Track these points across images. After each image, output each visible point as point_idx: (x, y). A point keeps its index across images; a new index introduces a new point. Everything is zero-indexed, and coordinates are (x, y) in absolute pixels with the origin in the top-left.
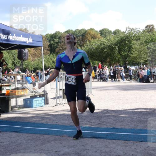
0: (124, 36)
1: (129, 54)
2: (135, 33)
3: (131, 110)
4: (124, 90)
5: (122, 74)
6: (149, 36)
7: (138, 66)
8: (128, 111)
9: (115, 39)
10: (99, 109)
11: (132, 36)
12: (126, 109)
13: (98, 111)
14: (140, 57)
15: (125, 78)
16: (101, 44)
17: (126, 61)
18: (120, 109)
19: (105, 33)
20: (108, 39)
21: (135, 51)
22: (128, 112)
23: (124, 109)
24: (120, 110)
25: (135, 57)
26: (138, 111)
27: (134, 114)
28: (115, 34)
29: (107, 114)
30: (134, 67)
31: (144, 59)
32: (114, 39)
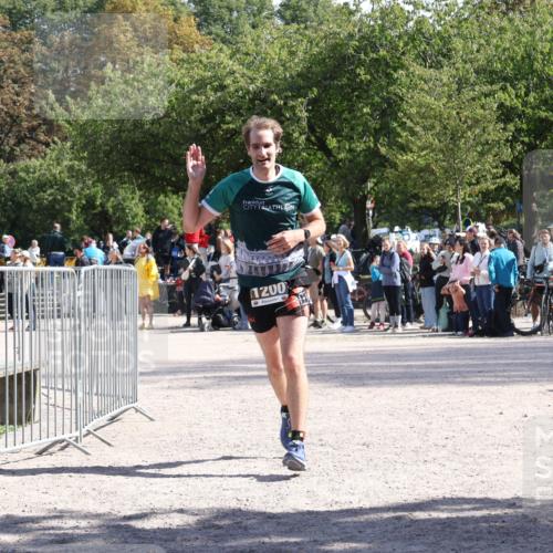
0: (351, 36)
1: (383, 150)
2: (422, 12)
3: (391, 514)
4: (349, 385)
5: (335, 280)
6: (509, 35)
7: (442, 227)
8: (373, 516)
9: (292, 54)
10: (181, 511)
11: (400, 37)
12: (355, 506)
13: (177, 521)
14: (452, 173)
15: (356, 307)
16: (201, 85)
17: (365, 198)
18: (322, 508)
19: (231, 10)
20: (247, 54)
21: (418, 129)
22: (372, 524)
23: (346, 507)
24: (318, 513)
25: (421, 170)
26: (435, 515)
27: (410, 539)
28: (294, 19)
29: (233, 537)
30: (414, 235)
31: (478, 182)
32: (284, 54)
